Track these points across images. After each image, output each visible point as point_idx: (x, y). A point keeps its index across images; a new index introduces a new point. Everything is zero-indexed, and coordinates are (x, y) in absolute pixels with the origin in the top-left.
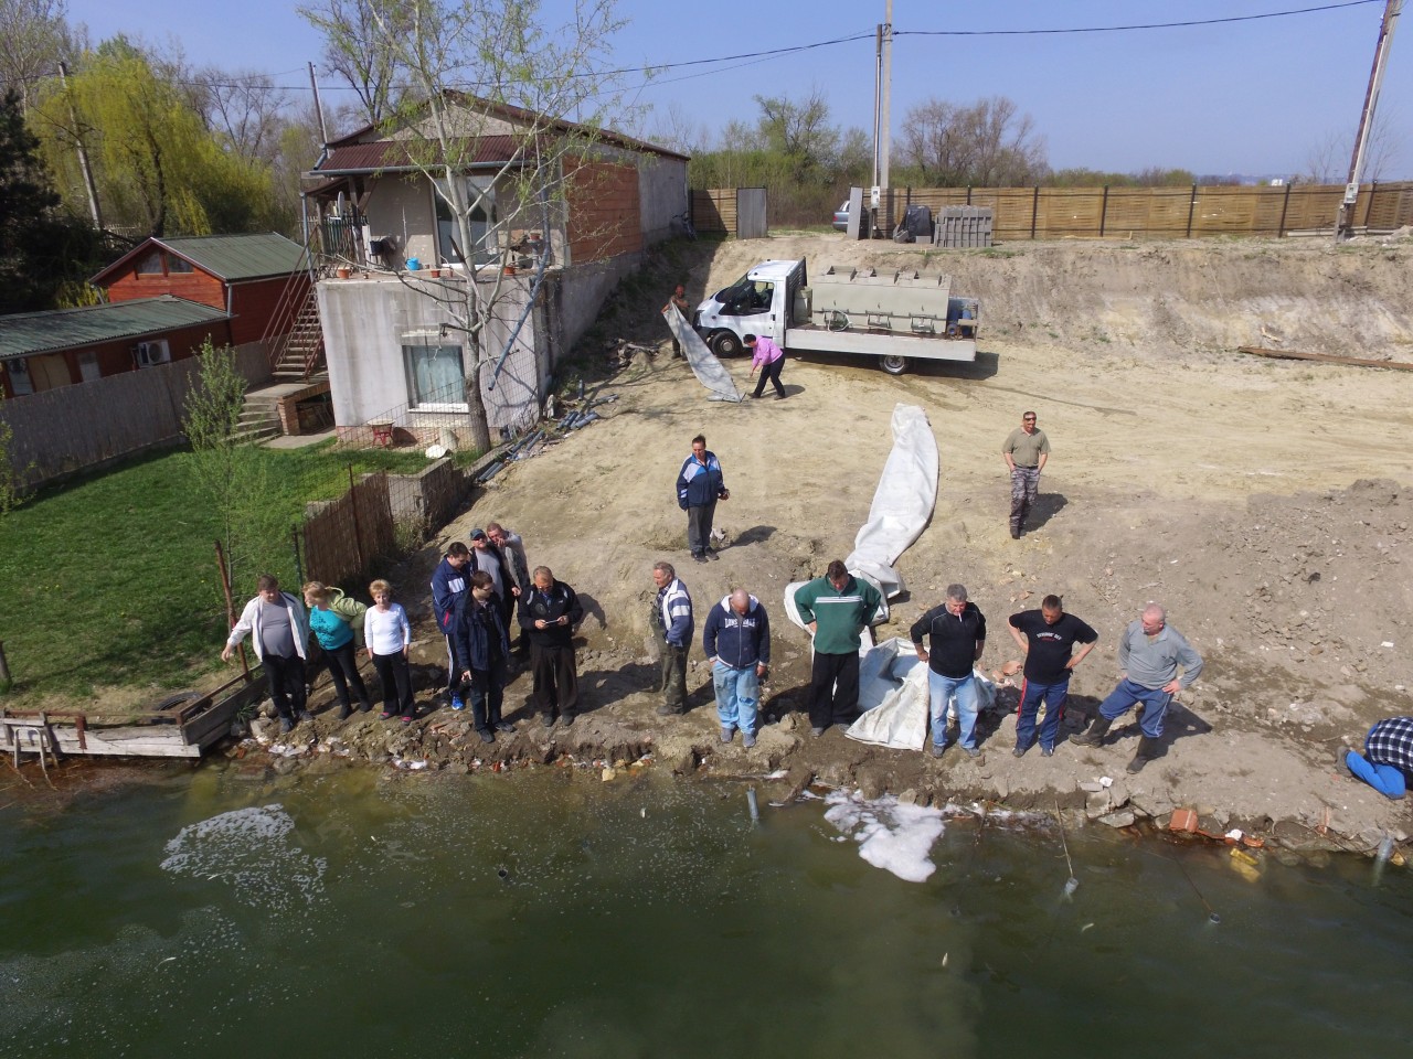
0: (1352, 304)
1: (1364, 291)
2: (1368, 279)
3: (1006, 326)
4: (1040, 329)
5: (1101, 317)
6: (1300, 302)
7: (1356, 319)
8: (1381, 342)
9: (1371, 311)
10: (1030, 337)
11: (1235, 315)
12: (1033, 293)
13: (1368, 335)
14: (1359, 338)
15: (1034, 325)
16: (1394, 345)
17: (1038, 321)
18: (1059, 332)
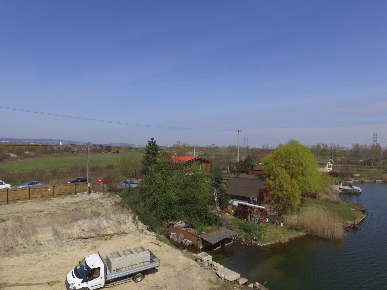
0: (97, 219)
1: (99, 215)
2: (99, 211)
3: (7, 248)
4: (19, 246)
5: (38, 236)
6: (87, 220)
7: (99, 223)
8: (105, 228)
9: (101, 220)
10: (16, 250)
11: (73, 228)
12: (15, 233)
13: (102, 227)
14: (101, 228)
15: (17, 245)
16: (107, 228)
17: (18, 243)
18: (26, 245)
